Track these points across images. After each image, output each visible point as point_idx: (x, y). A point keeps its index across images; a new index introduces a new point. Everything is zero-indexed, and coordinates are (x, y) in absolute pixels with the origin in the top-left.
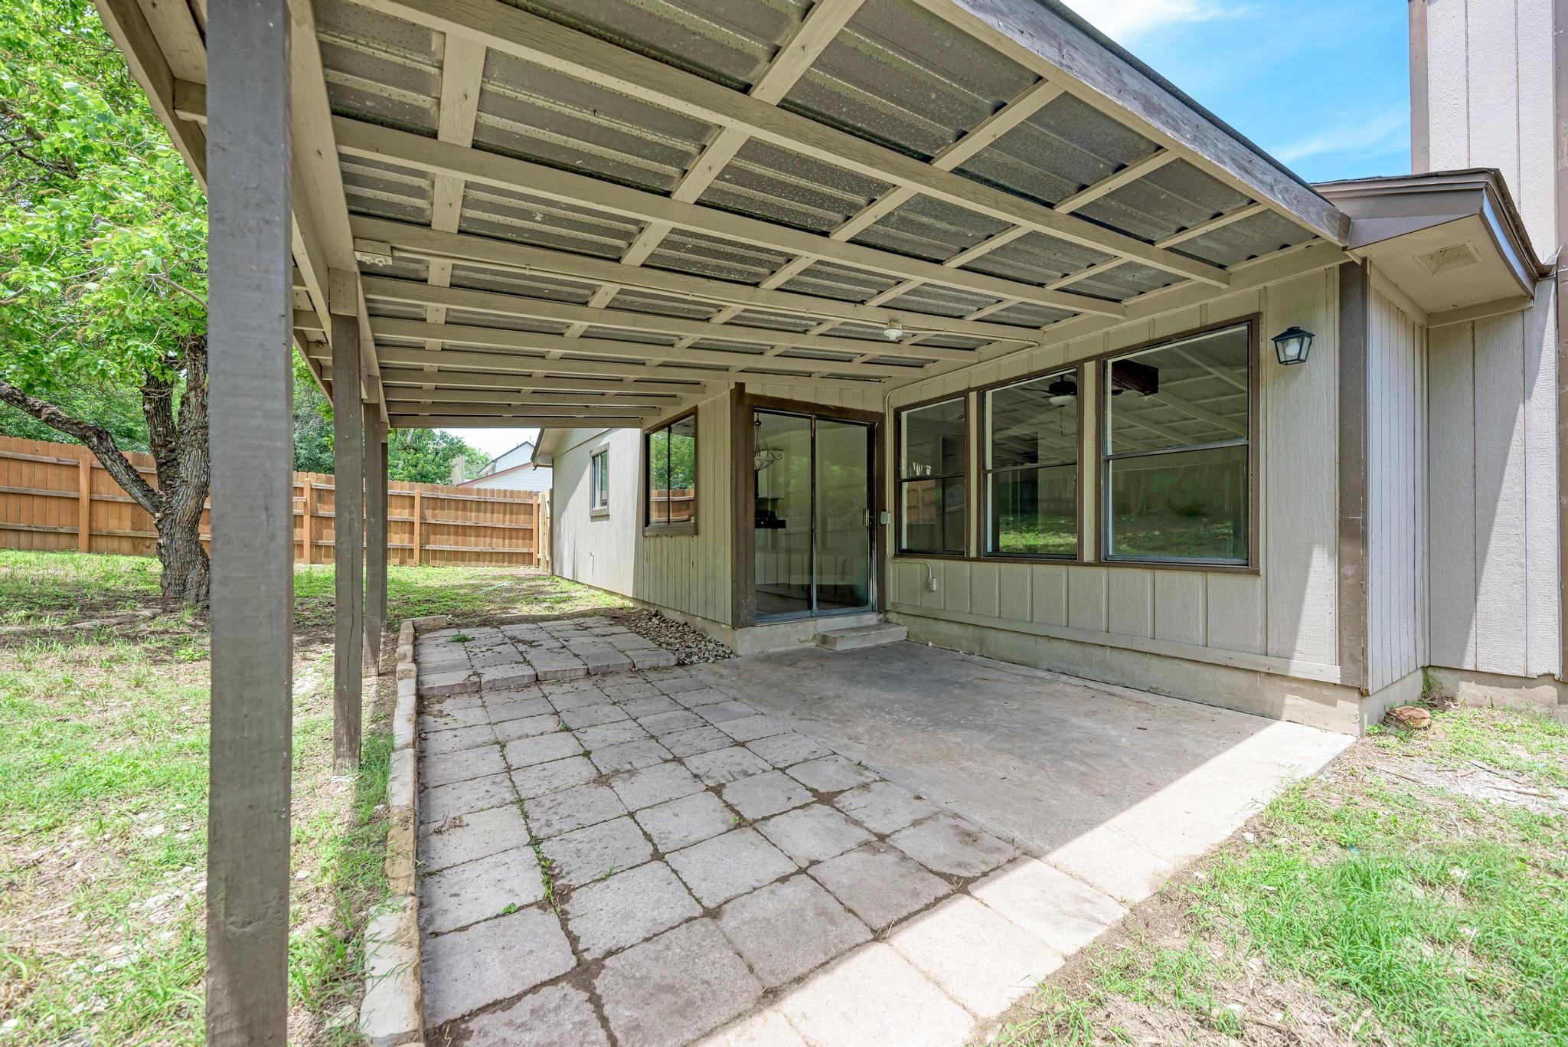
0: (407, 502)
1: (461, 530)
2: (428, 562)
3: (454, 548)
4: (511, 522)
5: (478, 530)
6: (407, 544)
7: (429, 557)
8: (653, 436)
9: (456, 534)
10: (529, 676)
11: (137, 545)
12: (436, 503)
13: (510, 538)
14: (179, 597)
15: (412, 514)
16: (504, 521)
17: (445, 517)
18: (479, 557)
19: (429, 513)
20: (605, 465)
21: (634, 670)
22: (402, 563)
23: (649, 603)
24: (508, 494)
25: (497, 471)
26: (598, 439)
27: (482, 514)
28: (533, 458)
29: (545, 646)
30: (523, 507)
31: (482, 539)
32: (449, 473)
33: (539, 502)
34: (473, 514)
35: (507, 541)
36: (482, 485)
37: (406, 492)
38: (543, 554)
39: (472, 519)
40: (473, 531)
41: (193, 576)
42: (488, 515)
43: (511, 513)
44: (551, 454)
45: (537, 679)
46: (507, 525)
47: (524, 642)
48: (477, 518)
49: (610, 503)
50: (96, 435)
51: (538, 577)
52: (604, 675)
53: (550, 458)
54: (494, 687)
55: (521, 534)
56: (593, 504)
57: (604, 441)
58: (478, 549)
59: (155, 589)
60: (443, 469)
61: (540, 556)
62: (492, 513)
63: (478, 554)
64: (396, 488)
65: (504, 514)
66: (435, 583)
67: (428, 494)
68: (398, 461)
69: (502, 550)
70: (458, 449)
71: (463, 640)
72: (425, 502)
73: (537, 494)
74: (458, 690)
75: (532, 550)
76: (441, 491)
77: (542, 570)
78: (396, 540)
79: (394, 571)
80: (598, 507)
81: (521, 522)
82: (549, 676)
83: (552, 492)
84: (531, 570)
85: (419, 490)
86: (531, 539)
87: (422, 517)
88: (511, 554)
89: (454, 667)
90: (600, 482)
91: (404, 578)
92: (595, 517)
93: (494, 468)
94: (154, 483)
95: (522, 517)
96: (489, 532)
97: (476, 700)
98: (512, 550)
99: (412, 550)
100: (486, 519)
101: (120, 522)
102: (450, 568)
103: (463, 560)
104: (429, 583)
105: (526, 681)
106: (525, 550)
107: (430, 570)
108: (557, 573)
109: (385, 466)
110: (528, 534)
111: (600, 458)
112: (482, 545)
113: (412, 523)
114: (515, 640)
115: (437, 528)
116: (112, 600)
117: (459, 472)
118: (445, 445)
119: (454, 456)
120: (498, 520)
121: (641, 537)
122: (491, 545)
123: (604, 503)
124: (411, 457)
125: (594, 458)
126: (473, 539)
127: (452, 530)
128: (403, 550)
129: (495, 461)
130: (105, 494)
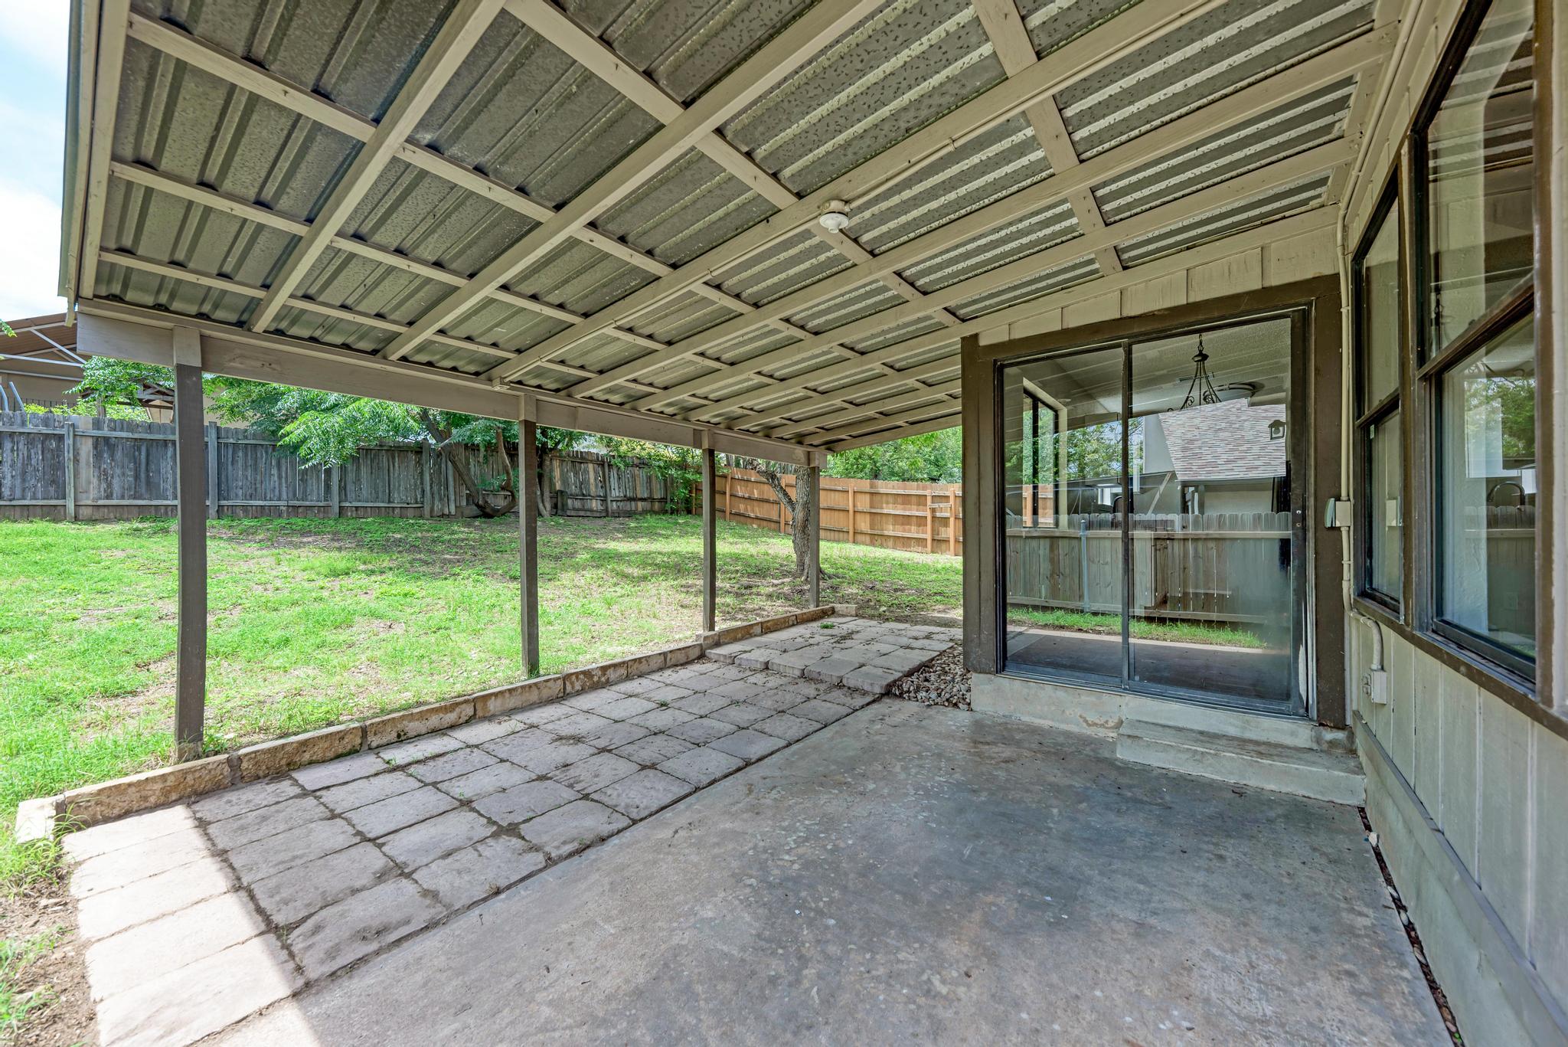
101: (864, 525)
130: (860, 508)
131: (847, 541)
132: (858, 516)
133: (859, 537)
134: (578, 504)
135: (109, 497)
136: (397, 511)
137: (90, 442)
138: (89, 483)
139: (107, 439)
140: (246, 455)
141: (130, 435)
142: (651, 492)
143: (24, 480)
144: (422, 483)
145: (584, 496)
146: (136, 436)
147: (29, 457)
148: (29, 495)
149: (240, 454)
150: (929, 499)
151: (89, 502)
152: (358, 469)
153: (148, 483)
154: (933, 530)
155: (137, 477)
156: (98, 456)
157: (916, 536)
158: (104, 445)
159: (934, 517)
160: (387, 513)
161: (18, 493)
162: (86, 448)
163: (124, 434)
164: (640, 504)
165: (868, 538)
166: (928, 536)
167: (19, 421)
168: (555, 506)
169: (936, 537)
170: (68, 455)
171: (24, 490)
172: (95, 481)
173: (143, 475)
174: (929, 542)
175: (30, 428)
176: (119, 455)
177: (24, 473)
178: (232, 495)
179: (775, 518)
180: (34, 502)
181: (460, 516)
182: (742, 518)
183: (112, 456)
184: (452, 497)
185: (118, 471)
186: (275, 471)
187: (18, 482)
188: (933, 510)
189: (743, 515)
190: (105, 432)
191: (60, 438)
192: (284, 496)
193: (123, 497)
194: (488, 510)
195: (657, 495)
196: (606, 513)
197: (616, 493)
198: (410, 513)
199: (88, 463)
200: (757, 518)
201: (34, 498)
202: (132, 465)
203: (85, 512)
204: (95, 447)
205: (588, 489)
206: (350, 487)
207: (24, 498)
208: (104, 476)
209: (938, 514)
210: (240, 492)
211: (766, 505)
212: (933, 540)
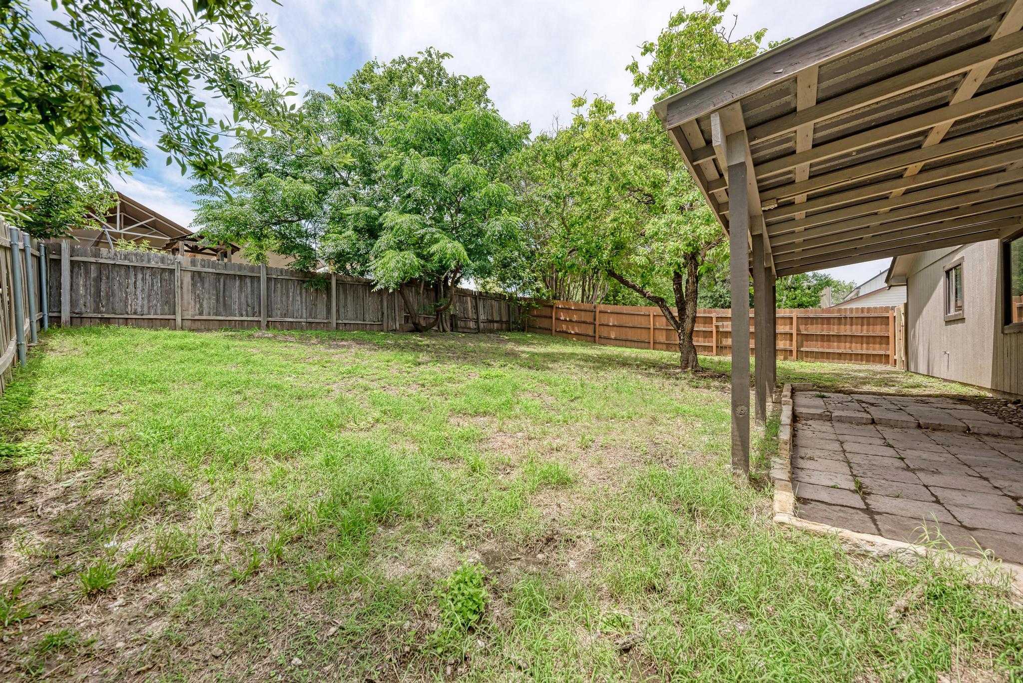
0: (788, 321)
1: (827, 338)
2: (802, 359)
3: (821, 350)
4: (868, 331)
5: (839, 338)
6: (788, 347)
7: (802, 355)
8: (1015, 244)
9: (822, 341)
10: (867, 419)
11: (668, 347)
12: (807, 320)
13: (868, 343)
14: (686, 367)
15: (791, 329)
16: (862, 331)
17: (814, 329)
18: (840, 356)
19: (802, 327)
20: (959, 278)
21: (967, 431)
22: (785, 359)
23: (1010, 394)
24: (865, 310)
25: (861, 294)
26: (951, 256)
27: (842, 327)
28: (887, 281)
29: (884, 406)
30: (879, 320)
31: (843, 344)
32: (819, 301)
33: (895, 314)
34: (836, 327)
35: (865, 345)
36: (848, 307)
37: (787, 315)
38: (900, 355)
39: (834, 330)
40: (835, 339)
41: (691, 357)
42: (848, 327)
43: (868, 324)
44: (905, 275)
45: (873, 422)
46: (865, 333)
47: (866, 403)
48: (839, 329)
49: (966, 307)
50: (659, 301)
51: (895, 372)
52: (934, 430)
53: (904, 279)
54: (840, 420)
55: (878, 340)
56: (947, 309)
57: (957, 257)
58: (840, 351)
59: (678, 363)
60: (813, 298)
61: (896, 357)
62: (852, 325)
63: (840, 354)
64: (781, 313)
65: (862, 325)
66: (808, 371)
67: (802, 315)
68: (782, 296)
69: (860, 352)
70: (828, 283)
71: (823, 397)
72: (800, 320)
73: (893, 308)
74: (817, 417)
75: (888, 353)
76: (811, 312)
77: (899, 368)
78: (781, 344)
79: (780, 363)
80: (953, 312)
81: (878, 331)
82: (883, 422)
83: (906, 305)
84: (889, 368)
85: (796, 313)
86: (888, 343)
87: (798, 330)
88: (868, 356)
89: (816, 407)
90: (955, 292)
91: (786, 367)
92: (948, 322)
93: (857, 293)
94: (677, 319)
95: (878, 327)
96: (849, 339)
97: (828, 424)
98: (870, 352)
99: (791, 351)
100: (846, 330)
101: (662, 337)
102: (818, 363)
103: (828, 358)
104: (802, 370)
105: (864, 421)
106: (882, 352)
107: (803, 363)
108: (912, 368)
109: (774, 301)
110: (885, 340)
111: (954, 273)
112: (844, 348)
113: (791, 334)
114: (860, 402)
115: (808, 337)
116: (667, 366)
117: (827, 300)
118: (815, 282)
119: (822, 289)
120: (856, 330)
121: (1000, 335)
122: (850, 348)
123: (959, 308)
124: (791, 294)
125: (948, 273)
126: (836, 344)
127: (819, 338)
128: (785, 351)
129: (859, 288)
130: (658, 326)
131: (648, 348)
132: (657, 332)
133: (657, 346)
134: (463, 324)
135: (201, 314)
136: (368, 327)
137: (189, 275)
138: (189, 303)
139: (199, 273)
140: (282, 287)
141: (214, 271)
142: (501, 317)
143: (149, 301)
144: (382, 308)
145: (466, 319)
146: (218, 271)
147: (152, 284)
148: (152, 311)
149: (279, 286)
150: (714, 320)
151: (190, 317)
152: (346, 298)
153: (225, 304)
154: (717, 341)
155: (218, 300)
156: (194, 285)
157: (703, 344)
158: (197, 276)
159: (717, 332)
160: (362, 327)
161: (146, 310)
162: (187, 278)
163: (210, 270)
164: (496, 325)
165: (664, 346)
166: (714, 345)
167: (146, 259)
168: (451, 325)
169: (720, 345)
170: (178, 284)
171: (149, 308)
172: (192, 302)
173: (221, 299)
174: (714, 348)
175: (153, 264)
176: (206, 285)
177: (149, 296)
178: (274, 314)
179: (591, 333)
180: (156, 317)
181: (403, 330)
182: (565, 335)
183: (203, 284)
184: (397, 318)
185: (207, 296)
186: (299, 298)
187: (146, 302)
188: (717, 327)
189: (566, 333)
190: (199, 268)
191: (172, 271)
192: (304, 316)
193: (209, 314)
194: (419, 327)
195: (504, 319)
196: (478, 331)
197: (482, 317)
198: (375, 328)
199: (188, 290)
200: (576, 334)
201: (156, 314)
202: (215, 292)
203: (187, 324)
204: (193, 279)
205: (468, 314)
206: (342, 310)
207: (149, 314)
208: (198, 299)
209: (721, 330)
210: (279, 312)
211: (583, 325)
212: (717, 347)
